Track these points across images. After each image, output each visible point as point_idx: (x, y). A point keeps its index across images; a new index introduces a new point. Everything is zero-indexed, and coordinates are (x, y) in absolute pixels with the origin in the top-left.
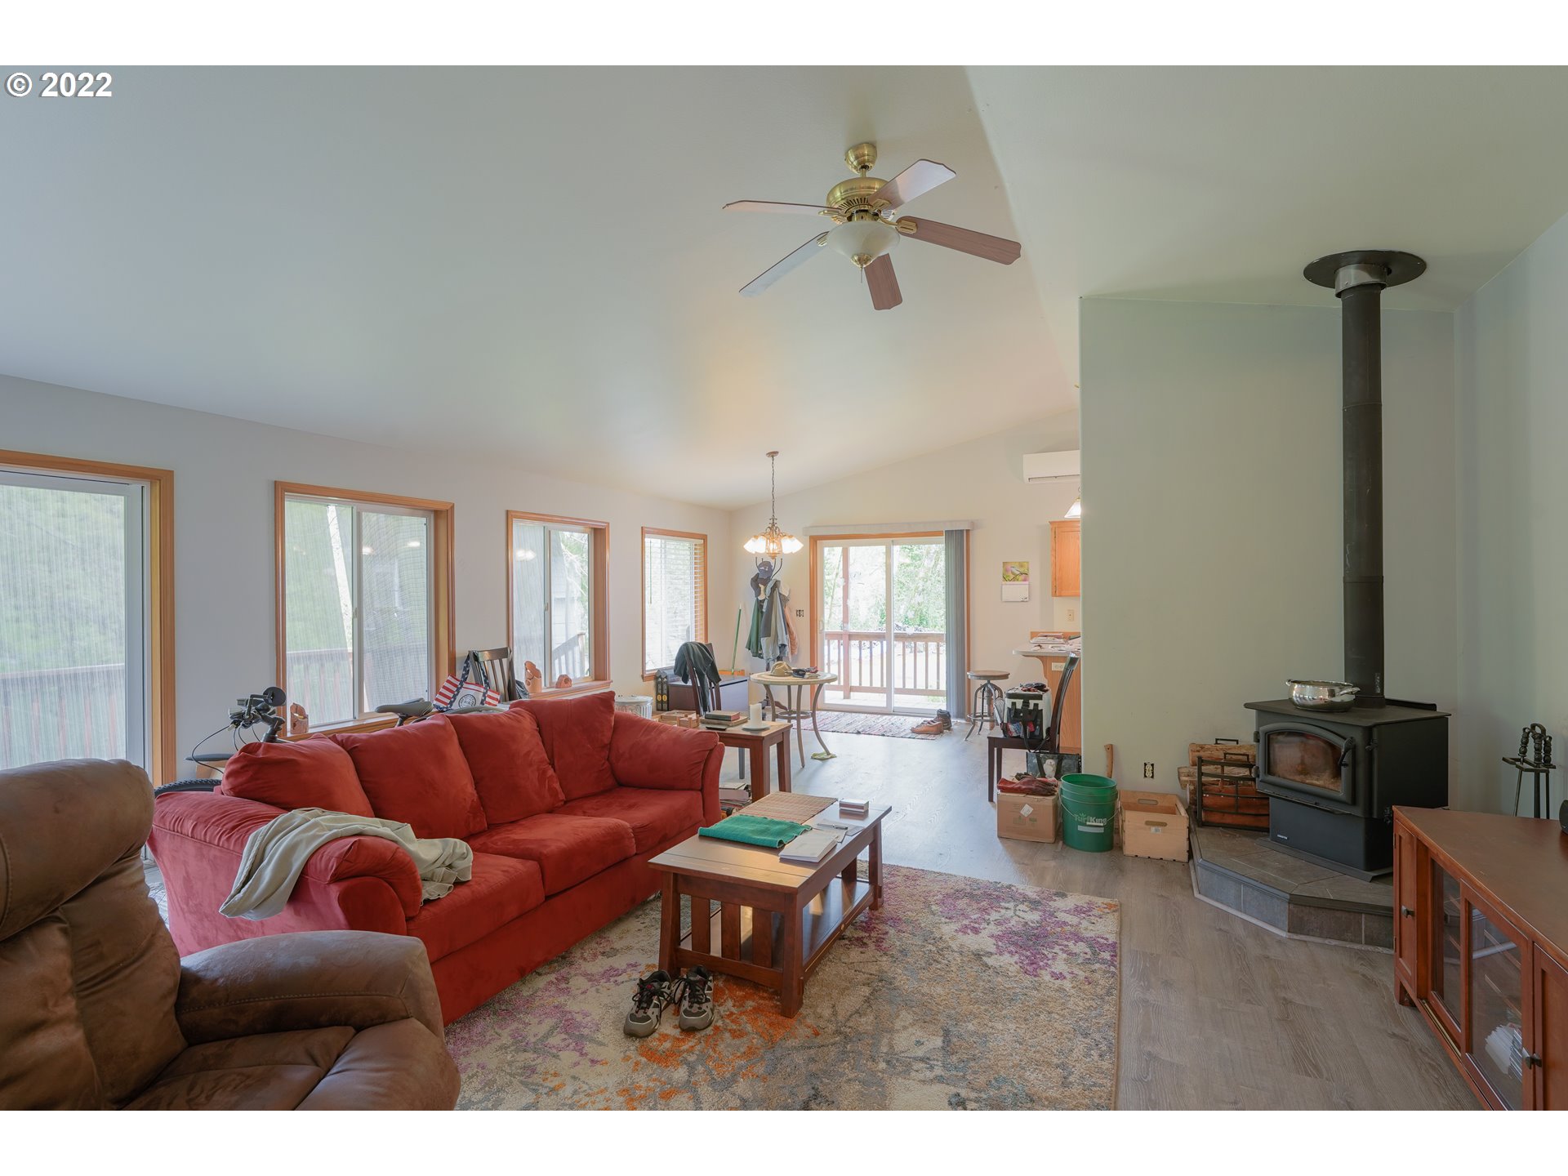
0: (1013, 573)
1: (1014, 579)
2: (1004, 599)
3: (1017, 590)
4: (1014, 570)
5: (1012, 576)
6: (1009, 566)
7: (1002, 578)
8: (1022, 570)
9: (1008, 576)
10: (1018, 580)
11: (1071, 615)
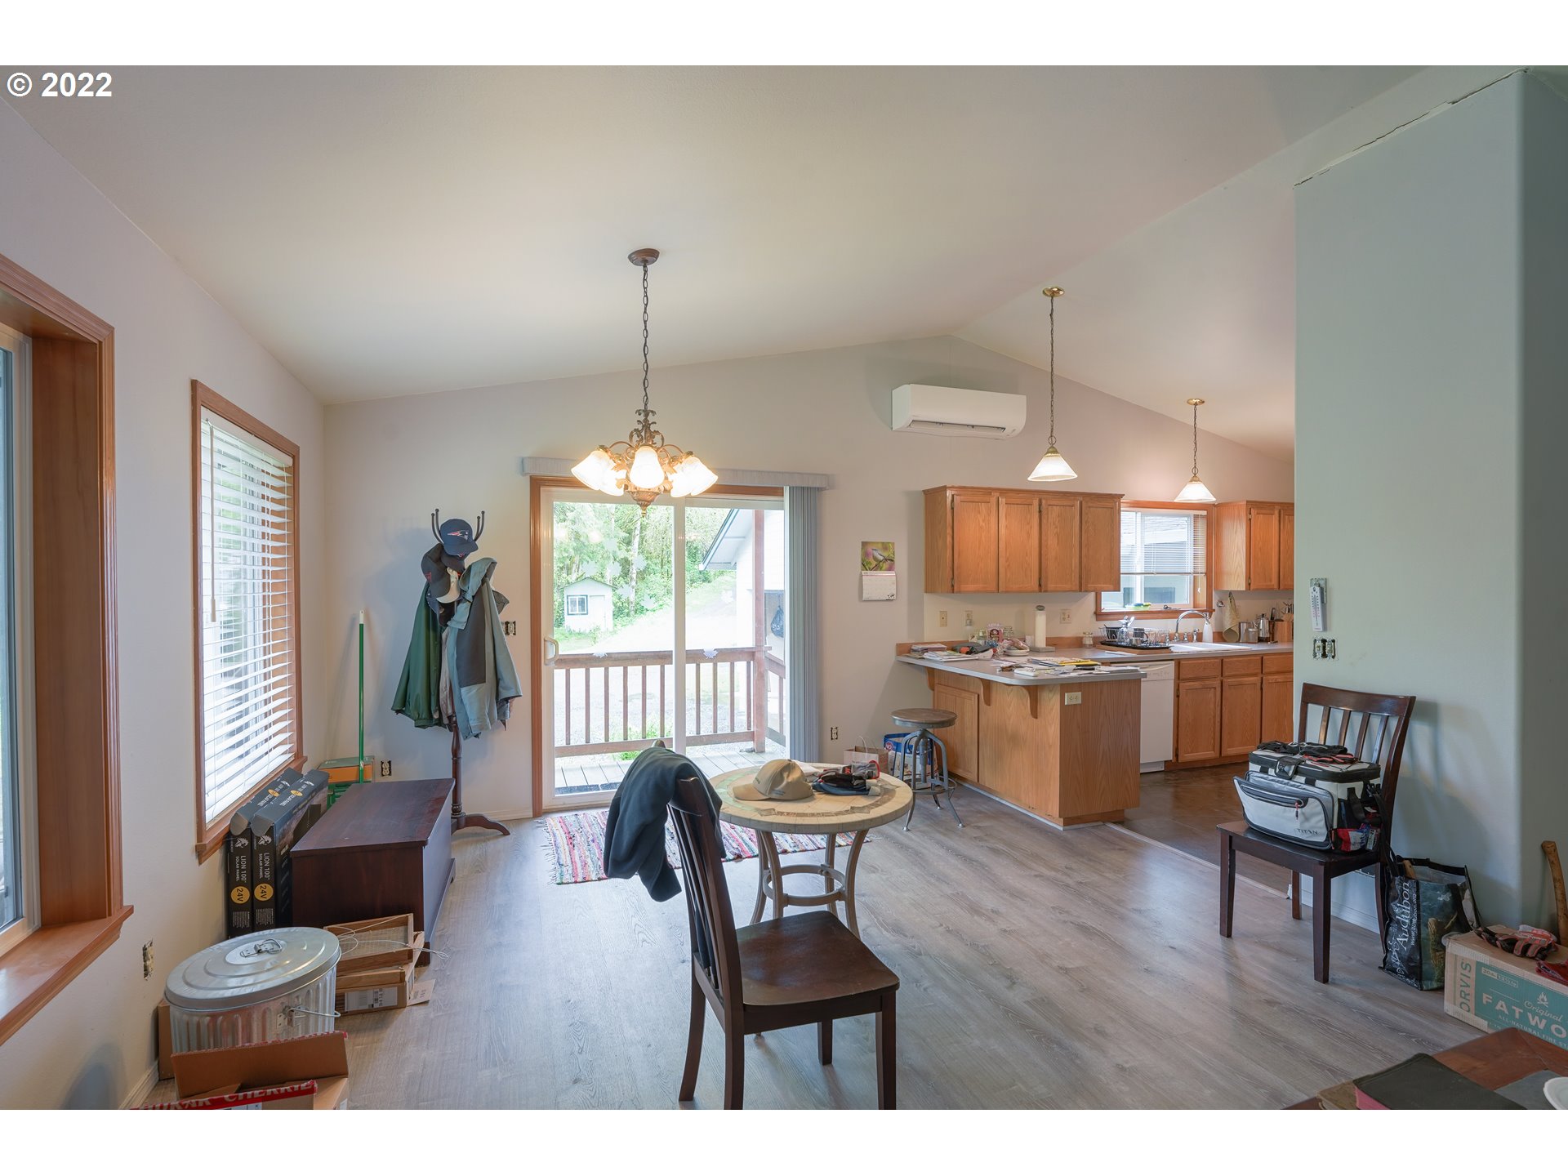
0: (875, 559)
1: (877, 567)
2: (865, 596)
3: (881, 583)
4: (876, 554)
5: (874, 563)
6: (869, 549)
7: (860, 564)
8: (886, 554)
9: (870, 563)
10: (881, 569)
11: (944, 619)
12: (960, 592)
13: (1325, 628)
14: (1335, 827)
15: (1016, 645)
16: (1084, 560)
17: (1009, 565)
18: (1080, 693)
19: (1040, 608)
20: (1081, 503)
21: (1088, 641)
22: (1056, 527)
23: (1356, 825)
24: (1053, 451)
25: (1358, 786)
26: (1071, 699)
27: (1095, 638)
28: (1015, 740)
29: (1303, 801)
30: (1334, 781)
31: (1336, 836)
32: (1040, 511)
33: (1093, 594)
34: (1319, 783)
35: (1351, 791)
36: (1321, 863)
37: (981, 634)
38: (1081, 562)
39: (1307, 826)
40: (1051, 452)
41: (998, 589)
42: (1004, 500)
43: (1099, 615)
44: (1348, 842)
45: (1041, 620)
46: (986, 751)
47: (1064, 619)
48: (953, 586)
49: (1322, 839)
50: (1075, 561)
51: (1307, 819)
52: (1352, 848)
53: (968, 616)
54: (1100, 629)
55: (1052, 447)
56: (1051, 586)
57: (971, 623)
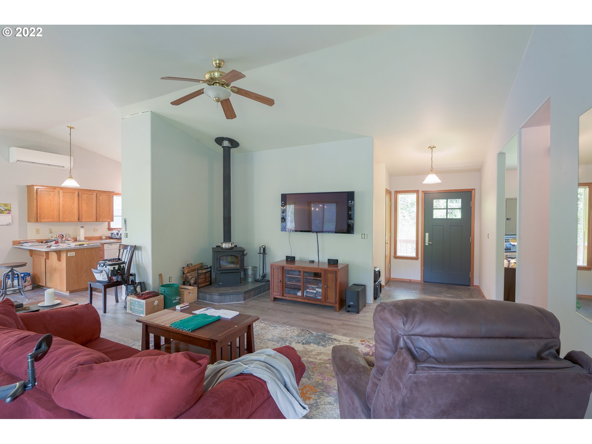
1: (2, 213)
10: (4, 214)
11: (38, 231)
12: (40, 222)
13: (126, 230)
14: (110, 276)
15: (67, 239)
16: (98, 212)
17: (64, 213)
18: (74, 252)
19: (82, 227)
20: (97, 194)
21: (104, 238)
22: (86, 201)
23: (115, 275)
24: (71, 177)
25: (117, 267)
26: (70, 254)
27: (106, 237)
28: (55, 270)
29: (102, 272)
30: (110, 266)
31: (110, 279)
32: (79, 195)
33: (107, 223)
34: (107, 267)
35: (114, 268)
36: (103, 285)
37: (55, 236)
38: (96, 213)
39: (104, 277)
40: (70, 178)
41: (59, 220)
42: (62, 191)
43: (110, 229)
44: (113, 279)
45: (82, 231)
46: (48, 275)
47: (95, 231)
48: (37, 220)
49: (107, 280)
50: (94, 212)
51: (103, 276)
52: (115, 281)
53: (50, 230)
54: (109, 234)
55: (71, 176)
56: (83, 220)
57: (51, 233)
